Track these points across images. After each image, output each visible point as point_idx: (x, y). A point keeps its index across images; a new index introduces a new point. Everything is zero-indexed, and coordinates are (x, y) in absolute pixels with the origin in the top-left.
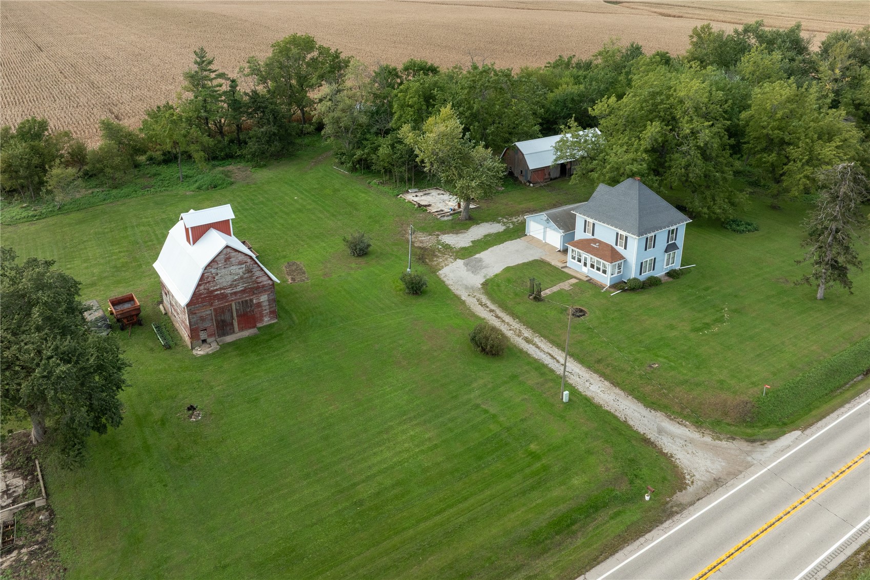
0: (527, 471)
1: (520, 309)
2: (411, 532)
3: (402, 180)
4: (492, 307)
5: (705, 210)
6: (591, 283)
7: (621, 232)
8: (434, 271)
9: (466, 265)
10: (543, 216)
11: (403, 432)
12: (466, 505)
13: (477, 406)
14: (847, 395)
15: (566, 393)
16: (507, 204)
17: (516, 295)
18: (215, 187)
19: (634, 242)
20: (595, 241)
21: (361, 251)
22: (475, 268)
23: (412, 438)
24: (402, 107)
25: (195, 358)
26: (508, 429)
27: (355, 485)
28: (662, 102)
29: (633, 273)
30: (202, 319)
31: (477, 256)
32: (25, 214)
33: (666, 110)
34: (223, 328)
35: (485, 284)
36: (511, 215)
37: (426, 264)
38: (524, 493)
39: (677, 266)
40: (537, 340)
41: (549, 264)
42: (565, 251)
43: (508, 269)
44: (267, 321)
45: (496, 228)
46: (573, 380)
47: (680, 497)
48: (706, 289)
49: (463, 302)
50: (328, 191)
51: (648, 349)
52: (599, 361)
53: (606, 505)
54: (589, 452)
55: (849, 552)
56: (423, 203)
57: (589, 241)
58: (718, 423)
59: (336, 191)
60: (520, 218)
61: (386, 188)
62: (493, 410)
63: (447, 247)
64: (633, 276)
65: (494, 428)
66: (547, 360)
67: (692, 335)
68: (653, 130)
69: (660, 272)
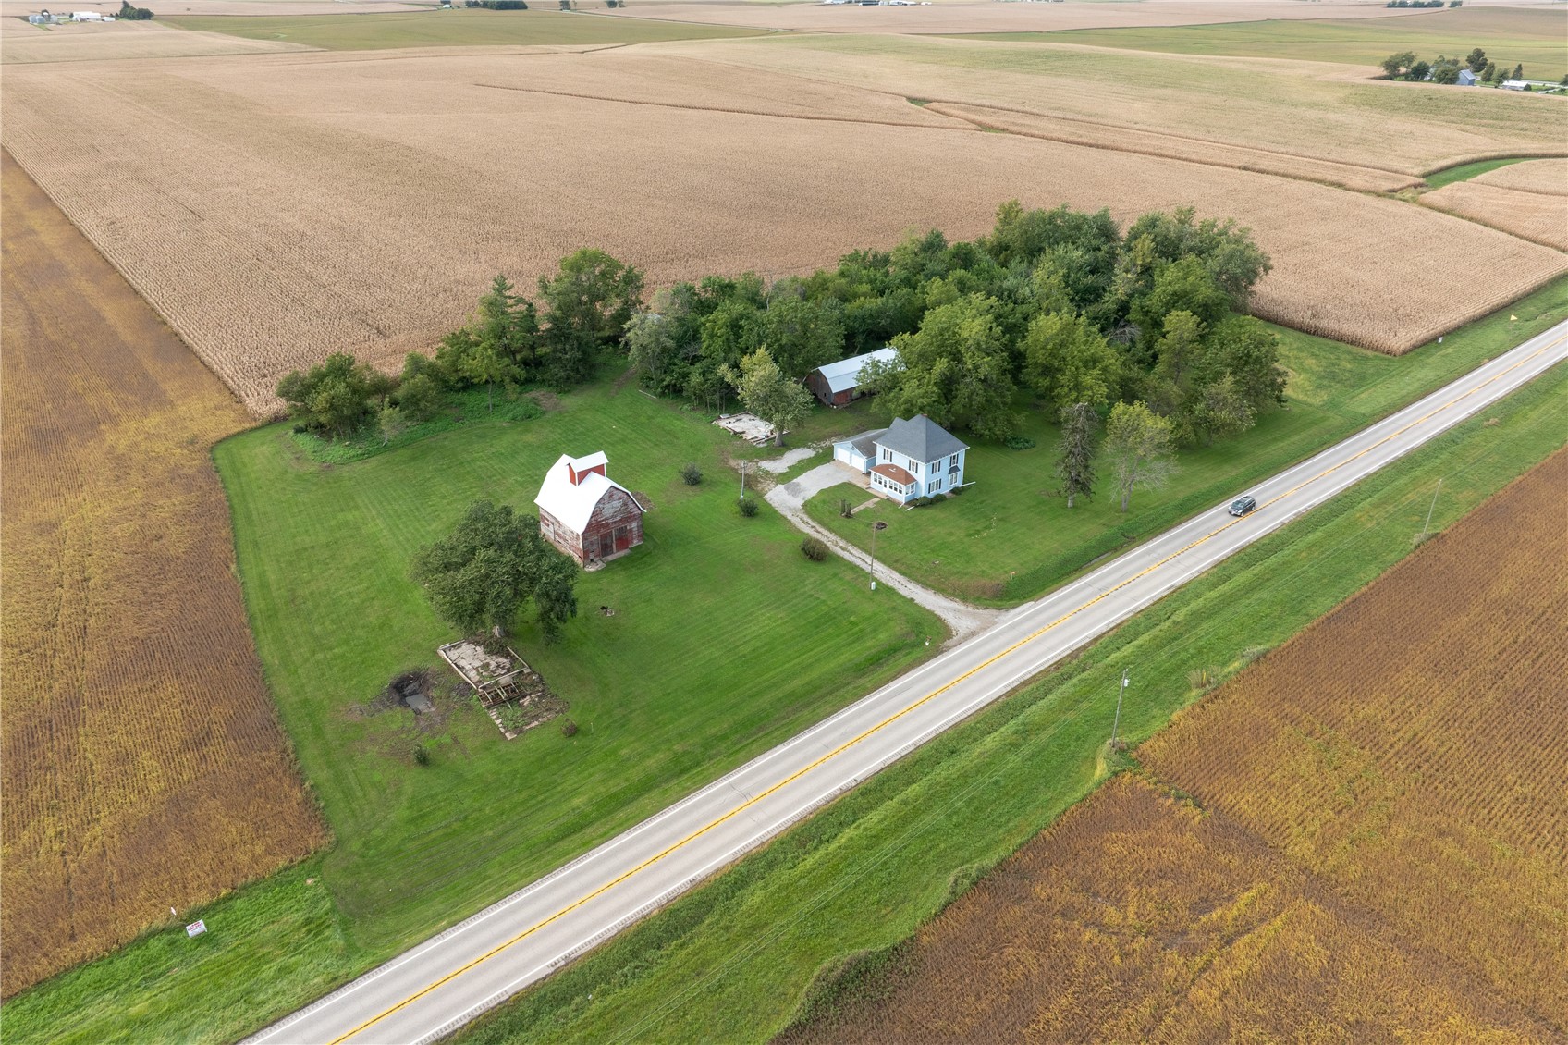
0: (850, 633)
1: (835, 524)
2: (780, 669)
3: (713, 406)
4: (813, 524)
5: (987, 432)
6: (890, 501)
7: (912, 460)
8: (761, 495)
9: (787, 489)
10: (849, 443)
11: (762, 614)
12: (812, 653)
13: (811, 596)
14: (1072, 578)
15: (873, 583)
16: (814, 429)
17: (831, 513)
18: (529, 417)
19: (923, 468)
20: (893, 466)
21: (694, 480)
22: (795, 491)
23: (769, 618)
24: (712, 336)
25: (588, 573)
26: (835, 609)
27: (738, 647)
28: (949, 338)
29: (923, 492)
30: (592, 543)
31: (795, 480)
32: (352, 453)
33: (952, 346)
34: (606, 549)
35: (804, 506)
36: (820, 439)
37: (753, 489)
38: (848, 645)
39: (959, 484)
40: (850, 548)
41: (855, 486)
42: (868, 474)
43: (822, 492)
44: (636, 543)
45: (806, 453)
46: (878, 575)
47: (948, 643)
48: (981, 503)
49: (790, 521)
50: (642, 419)
51: (933, 551)
52: (896, 561)
53: (900, 649)
54: (890, 620)
55: (1046, 666)
56: (737, 430)
57: (887, 467)
58: (978, 599)
59: (650, 418)
60: (828, 443)
61: (698, 415)
62: (822, 598)
63: (767, 473)
64: (923, 495)
65: (824, 608)
66: (859, 562)
67: (966, 540)
68: (941, 365)
69: (945, 490)
